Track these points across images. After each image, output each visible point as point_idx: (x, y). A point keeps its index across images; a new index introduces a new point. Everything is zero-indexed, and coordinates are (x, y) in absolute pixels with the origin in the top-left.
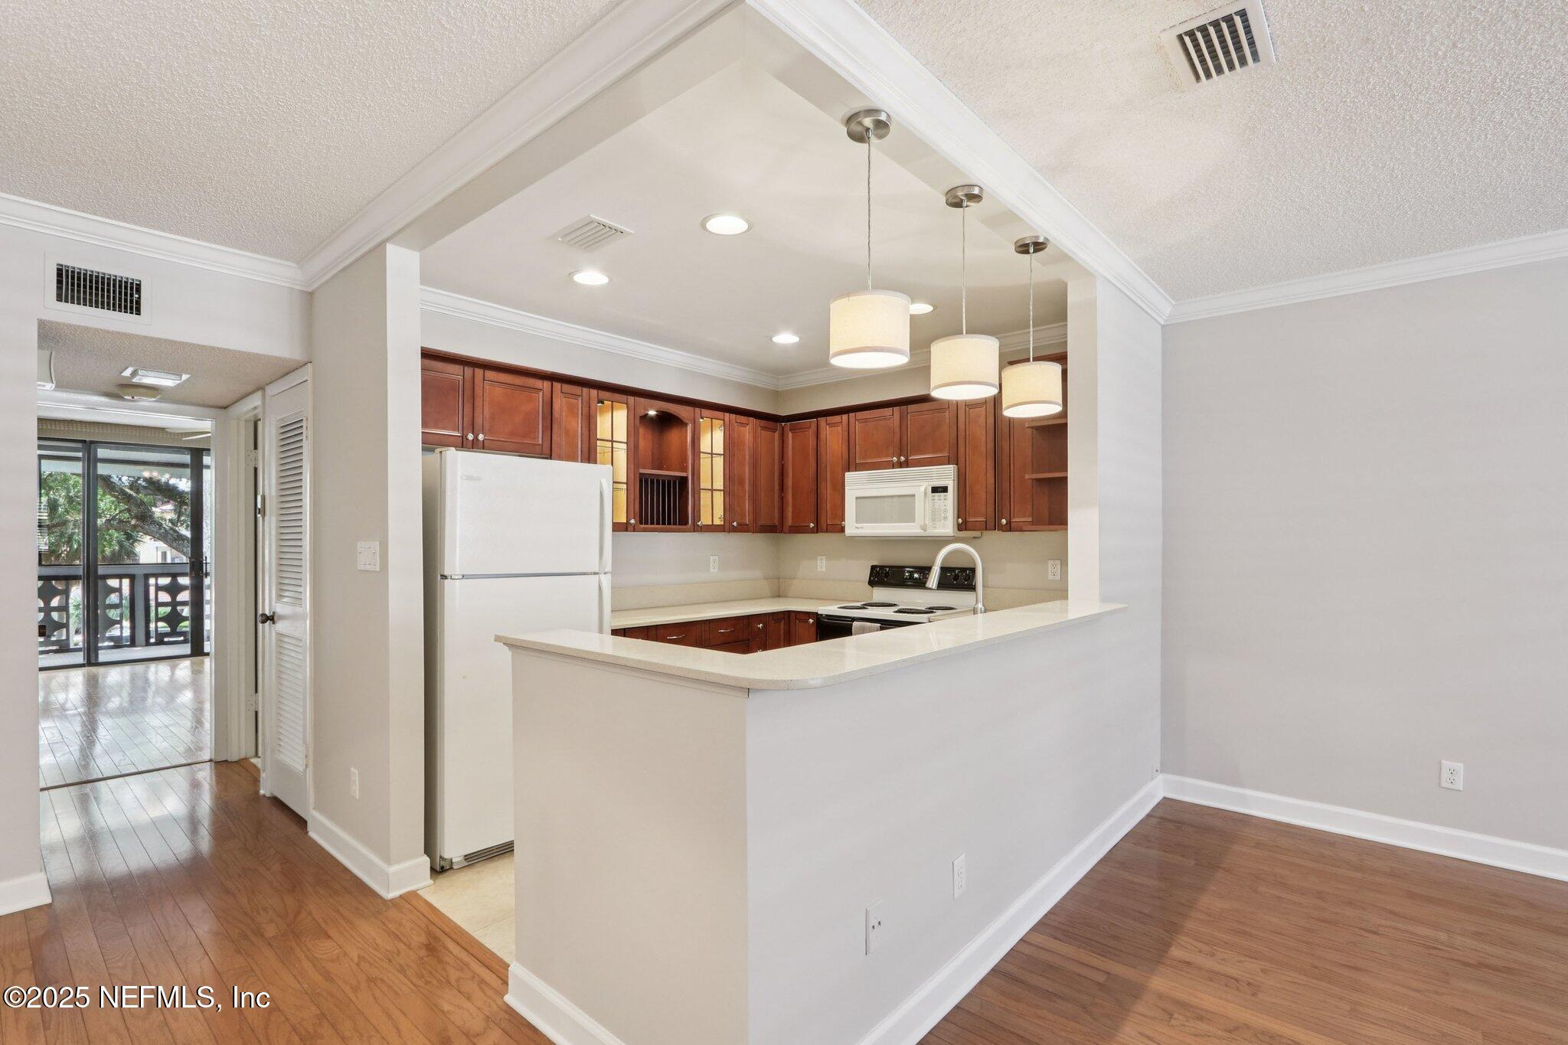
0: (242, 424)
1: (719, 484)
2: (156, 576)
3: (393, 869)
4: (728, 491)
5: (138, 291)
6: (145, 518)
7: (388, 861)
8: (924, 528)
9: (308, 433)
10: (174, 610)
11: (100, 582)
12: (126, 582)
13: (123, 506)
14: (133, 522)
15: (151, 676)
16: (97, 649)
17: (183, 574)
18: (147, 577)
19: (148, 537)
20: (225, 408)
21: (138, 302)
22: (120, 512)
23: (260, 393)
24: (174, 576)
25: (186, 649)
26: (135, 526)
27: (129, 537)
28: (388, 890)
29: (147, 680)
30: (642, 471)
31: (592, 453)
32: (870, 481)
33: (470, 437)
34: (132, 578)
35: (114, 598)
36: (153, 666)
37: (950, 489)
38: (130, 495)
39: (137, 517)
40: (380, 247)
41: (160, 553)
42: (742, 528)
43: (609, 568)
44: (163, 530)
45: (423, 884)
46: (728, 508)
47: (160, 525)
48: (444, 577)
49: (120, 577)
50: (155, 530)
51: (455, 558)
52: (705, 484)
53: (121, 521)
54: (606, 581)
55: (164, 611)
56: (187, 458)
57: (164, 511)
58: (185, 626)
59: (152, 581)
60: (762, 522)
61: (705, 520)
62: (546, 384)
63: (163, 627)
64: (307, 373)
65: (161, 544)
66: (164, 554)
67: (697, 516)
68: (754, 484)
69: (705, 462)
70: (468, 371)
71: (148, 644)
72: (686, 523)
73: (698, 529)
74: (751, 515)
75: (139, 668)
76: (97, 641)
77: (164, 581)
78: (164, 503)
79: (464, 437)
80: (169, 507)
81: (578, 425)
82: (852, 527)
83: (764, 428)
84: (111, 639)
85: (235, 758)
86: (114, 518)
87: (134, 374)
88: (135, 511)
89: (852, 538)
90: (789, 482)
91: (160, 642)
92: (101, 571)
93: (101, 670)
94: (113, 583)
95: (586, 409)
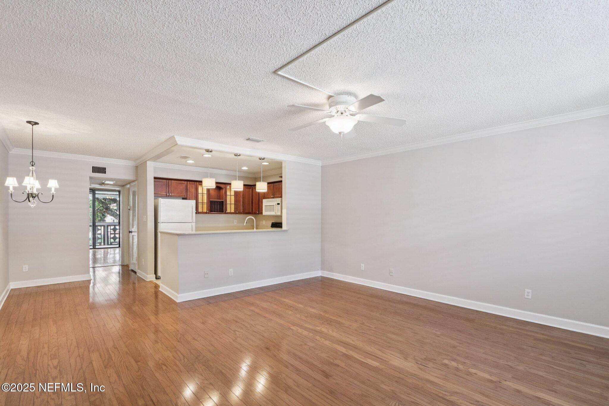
0: (127, 189)
1: (233, 202)
2: (110, 226)
3: (148, 276)
4: (235, 204)
5: (105, 169)
6: (107, 209)
7: (147, 275)
8: (275, 213)
9: (137, 194)
10: (115, 236)
11: (96, 227)
12: (102, 227)
13: (101, 205)
14: (104, 210)
15: (109, 251)
16: (96, 246)
17: (117, 225)
18: (108, 226)
19: (109, 215)
20: (123, 186)
21: (105, 171)
22: (100, 207)
23: (129, 184)
24: (115, 226)
25: (118, 246)
26: (104, 212)
27: (103, 215)
28: (147, 279)
29: (108, 252)
30: (210, 200)
31: (197, 197)
32: (267, 202)
33: (168, 194)
34: (104, 226)
35: (99, 232)
36: (109, 249)
37: (280, 204)
38: (103, 202)
39: (105, 209)
40: (146, 162)
41: (112, 220)
42: (240, 213)
43: (194, 221)
44: (113, 213)
45: (154, 280)
46: (236, 208)
47: (112, 211)
48: (158, 223)
49: (101, 226)
50: (110, 213)
51: (161, 219)
52: (228, 202)
53: (100, 210)
54: (194, 224)
55: (112, 236)
56: (118, 193)
57: (113, 206)
58: (117, 240)
59: (109, 227)
60: (246, 212)
61: (228, 211)
62: (186, 182)
63: (112, 240)
64: (136, 183)
65: (112, 217)
66: (114, 221)
67: (226, 210)
68: (243, 202)
69: (228, 198)
70: (168, 181)
71: (108, 244)
72: (223, 212)
73: (226, 213)
74: (243, 210)
75: (106, 250)
76: (95, 244)
77: (112, 227)
78: (113, 204)
79: (167, 195)
80: (115, 204)
81: (193, 190)
82: (264, 213)
83: (247, 188)
84: (99, 243)
85: (125, 264)
86: (98, 209)
87: (105, 182)
88: (104, 206)
89: (265, 215)
90: (254, 201)
91: (111, 244)
92: (97, 224)
93: (97, 250)
94: (99, 228)
95: (196, 187)
